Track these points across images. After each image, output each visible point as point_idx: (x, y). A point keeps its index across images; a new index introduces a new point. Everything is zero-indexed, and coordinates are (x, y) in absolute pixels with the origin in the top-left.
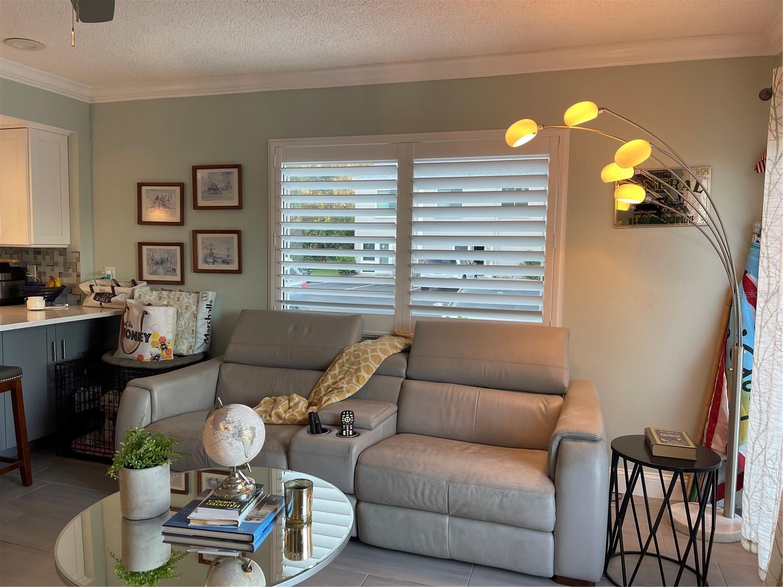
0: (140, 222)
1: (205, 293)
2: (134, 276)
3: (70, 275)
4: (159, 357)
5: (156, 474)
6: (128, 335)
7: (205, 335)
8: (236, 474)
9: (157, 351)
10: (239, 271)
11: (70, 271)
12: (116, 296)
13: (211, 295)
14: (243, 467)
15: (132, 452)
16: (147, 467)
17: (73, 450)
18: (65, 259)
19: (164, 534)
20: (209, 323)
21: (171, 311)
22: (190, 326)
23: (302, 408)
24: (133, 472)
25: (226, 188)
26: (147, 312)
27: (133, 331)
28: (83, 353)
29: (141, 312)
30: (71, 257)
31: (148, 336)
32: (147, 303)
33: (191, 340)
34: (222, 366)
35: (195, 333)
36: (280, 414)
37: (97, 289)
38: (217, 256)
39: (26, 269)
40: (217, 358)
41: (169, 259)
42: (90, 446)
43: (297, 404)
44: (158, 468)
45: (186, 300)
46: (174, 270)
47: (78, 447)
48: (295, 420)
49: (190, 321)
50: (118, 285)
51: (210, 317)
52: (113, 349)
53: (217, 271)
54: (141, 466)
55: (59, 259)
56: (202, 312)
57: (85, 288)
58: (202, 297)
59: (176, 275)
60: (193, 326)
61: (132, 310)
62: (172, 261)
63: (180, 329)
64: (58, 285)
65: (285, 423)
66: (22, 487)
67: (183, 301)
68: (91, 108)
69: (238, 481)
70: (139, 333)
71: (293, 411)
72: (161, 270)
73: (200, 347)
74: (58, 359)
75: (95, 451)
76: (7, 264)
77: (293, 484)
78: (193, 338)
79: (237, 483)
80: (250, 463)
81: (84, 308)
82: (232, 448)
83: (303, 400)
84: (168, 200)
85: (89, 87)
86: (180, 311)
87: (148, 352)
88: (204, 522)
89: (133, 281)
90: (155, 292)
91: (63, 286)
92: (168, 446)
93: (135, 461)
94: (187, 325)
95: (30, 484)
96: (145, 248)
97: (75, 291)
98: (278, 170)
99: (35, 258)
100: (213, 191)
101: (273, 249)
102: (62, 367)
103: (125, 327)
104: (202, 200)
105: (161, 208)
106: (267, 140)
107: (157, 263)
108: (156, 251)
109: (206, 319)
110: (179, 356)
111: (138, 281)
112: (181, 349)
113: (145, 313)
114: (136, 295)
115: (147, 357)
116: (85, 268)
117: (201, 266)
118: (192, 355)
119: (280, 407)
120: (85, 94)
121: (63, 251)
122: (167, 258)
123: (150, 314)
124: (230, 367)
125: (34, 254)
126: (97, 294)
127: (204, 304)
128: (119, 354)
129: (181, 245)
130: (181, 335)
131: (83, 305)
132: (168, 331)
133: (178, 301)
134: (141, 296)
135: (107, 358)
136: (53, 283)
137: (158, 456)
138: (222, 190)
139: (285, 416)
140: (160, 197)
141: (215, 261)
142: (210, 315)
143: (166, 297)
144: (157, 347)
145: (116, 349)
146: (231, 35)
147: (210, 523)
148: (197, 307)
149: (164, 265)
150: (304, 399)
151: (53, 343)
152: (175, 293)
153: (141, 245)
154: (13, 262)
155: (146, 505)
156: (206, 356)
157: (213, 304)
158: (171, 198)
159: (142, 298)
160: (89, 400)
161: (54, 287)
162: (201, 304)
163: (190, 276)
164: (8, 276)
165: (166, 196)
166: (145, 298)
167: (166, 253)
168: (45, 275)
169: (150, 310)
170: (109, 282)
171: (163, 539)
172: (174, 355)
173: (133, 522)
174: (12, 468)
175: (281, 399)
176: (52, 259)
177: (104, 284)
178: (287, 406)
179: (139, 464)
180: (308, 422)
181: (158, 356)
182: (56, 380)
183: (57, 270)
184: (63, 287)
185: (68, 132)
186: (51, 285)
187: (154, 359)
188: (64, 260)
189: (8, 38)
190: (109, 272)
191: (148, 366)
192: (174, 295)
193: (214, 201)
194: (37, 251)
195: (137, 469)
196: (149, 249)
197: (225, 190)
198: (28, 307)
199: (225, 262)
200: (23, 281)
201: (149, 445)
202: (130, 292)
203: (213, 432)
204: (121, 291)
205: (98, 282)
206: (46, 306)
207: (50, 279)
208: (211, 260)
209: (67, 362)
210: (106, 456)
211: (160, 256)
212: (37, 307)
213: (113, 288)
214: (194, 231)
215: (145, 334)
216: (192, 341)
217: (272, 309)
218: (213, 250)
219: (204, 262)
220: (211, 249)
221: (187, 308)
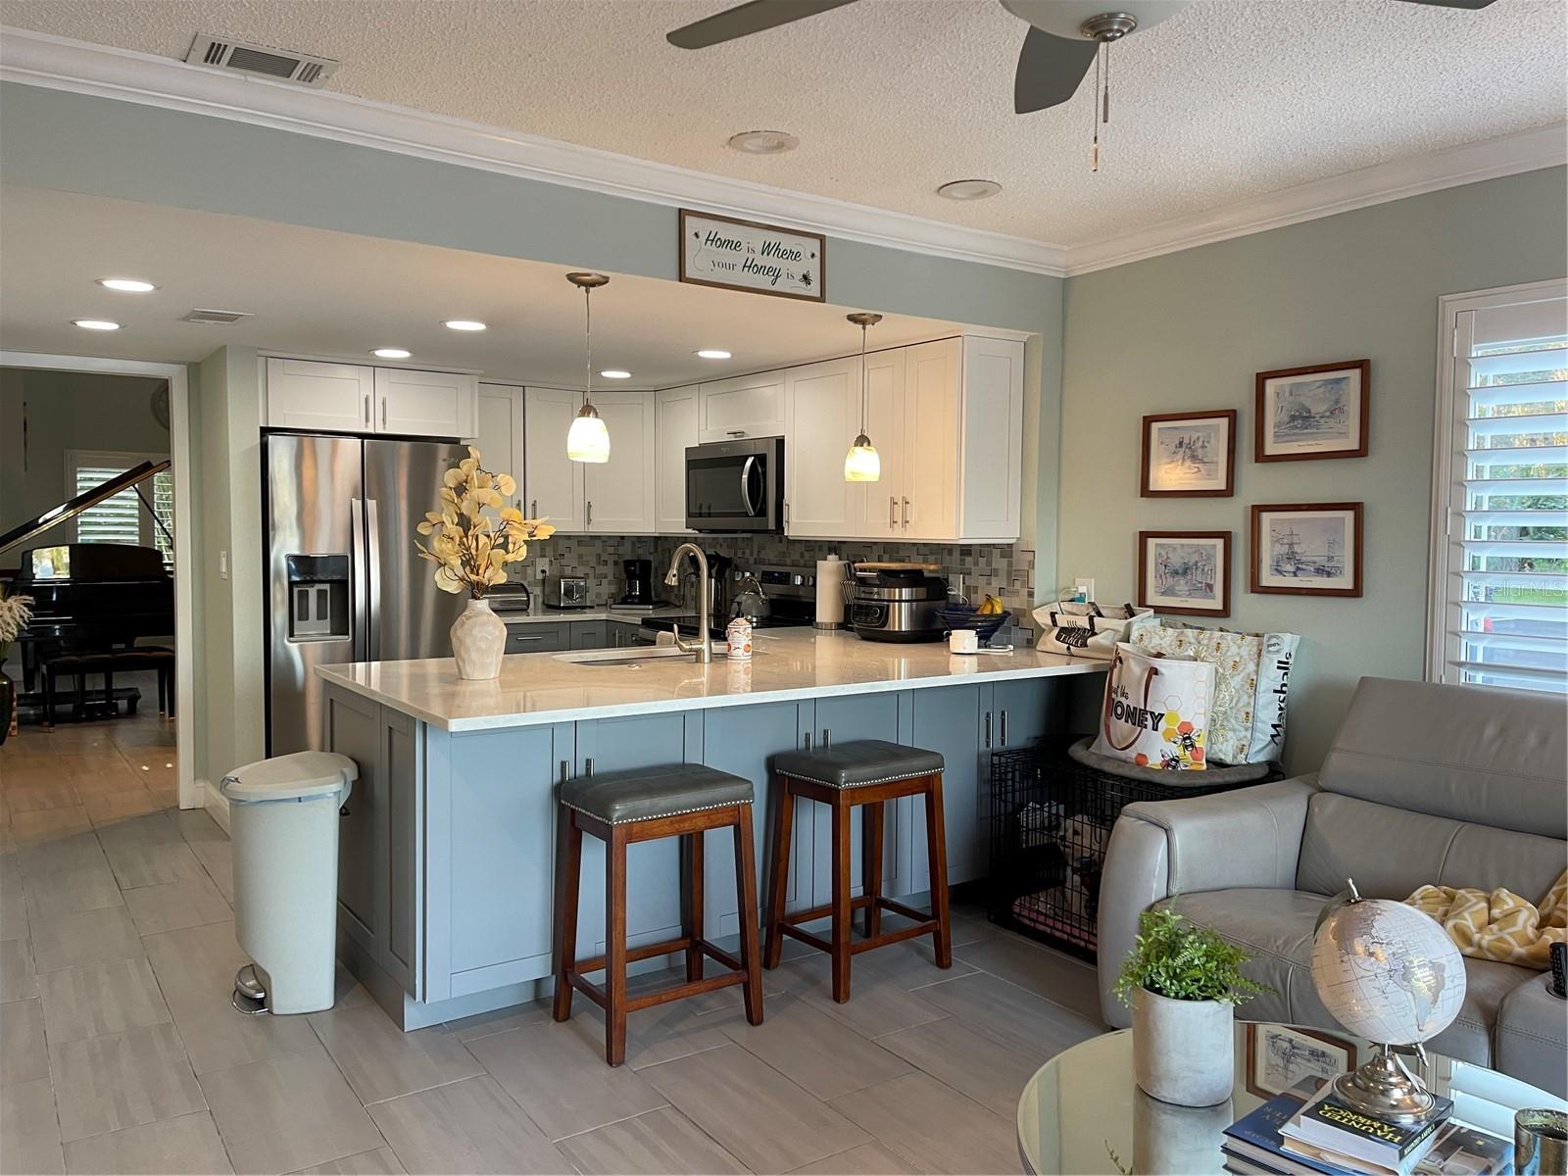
0: (1146, 492)
1: (1275, 637)
2: (1129, 597)
3: (1016, 593)
4: (1177, 761)
5: (1207, 1017)
6: (1119, 712)
7: (1274, 726)
8: (1389, 1062)
9: (1176, 750)
10: (1356, 592)
11: (1018, 585)
12: (1096, 634)
13: (1288, 642)
14: (1408, 1051)
15: (1159, 959)
16: (1187, 998)
17: (1015, 915)
18: (1010, 565)
19: (1226, 1150)
20: (1282, 702)
21: (1205, 670)
22: (1240, 704)
23: (1525, 928)
24: (1160, 1001)
25: (1332, 413)
26: (1156, 669)
27: (1128, 706)
28: (1036, 738)
29: (1145, 670)
30: (1020, 561)
31: (1158, 718)
32: (1154, 652)
33: (1243, 733)
34: (1313, 798)
35: (1251, 719)
36: (1469, 932)
37: (1063, 621)
38: (1304, 559)
39: (947, 580)
40: (1299, 777)
41: (1199, 564)
42: (1046, 915)
43: (1510, 916)
44: (1209, 1006)
45: (1234, 650)
46: (1210, 587)
47: (1025, 913)
48: (1509, 953)
49: (1241, 693)
50: (1100, 615)
51: (1284, 689)
52: (1091, 737)
53: (1304, 591)
54: (1177, 993)
55: (1000, 563)
56: (1268, 677)
57: (1042, 617)
58: (1269, 646)
59: (1214, 598)
60: (1249, 704)
61: (1128, 664)
62: (1206, 569)
63: (1221, 708)
64: (998, 610)
65: (1480, 955)
66: (937, 968)
67: (1227, 651)
68: (1066, 286)
69: (1393, 1080)
70: (1140, 710)
71: (1500, 930)
72: (1182, 585)
73: (1259, 749)
74: (995, 744)
75: (1053, 928)
76: (920, 572)
77: (1537, 1121)
78: (1247, 730)
79: (1391, 1084)
80: (1424, 1044)
81: (1038, 653)
82: (1386, 1002)
83: (1528, 908)
84: (1203, 447)
85: (1066, 248)
86: (1221, 670)
87: (1156, 749)
88: (1317, 1152)
89: (1128, 606)
90: (1170, 631)
91: (1005, 612)
92: (1229, 963)
93: (1165, 981)
94: (1234, 701)
95: (949, 965)
96: (1152, 542)
97: (1024, 621)
98: (1463, 363)
99: (963, 562)
100: (1300, 421)
101: (1443, 541)
102: (1003, 760)
103: (1114, 696)
104: (1275, 442)
105: (1188, 463)
106: (1438, 298)
107: (1176, 573)
108: (1174, 549)
109: (1275, 691)
110: (1217, 764)
111: (1135, 608)
112: (1220, 750)
113: (1154, 671)
114: (1134, 636)
115: (1155, 761)
116: (1043, 580)
117: (1268, 579)
118: (1244, 765)
119: (1466, 915)
120: (1057, 262)
121: (1006, 550)
122: (1197, 562)
123: (1162, 674)
124: (1331, 804)
125: (961, 555)
126: (1063, 630)
127: (1271, 660)
128: (1102, 746)
129: (1226, 536)
130: (1223, 721)
131: (1038, 648)
132: (1198, 712)
133: (1217, 650)
134: (1144, 638)
135: (1077, 751)
136: (990, 607)
137: (1212, 979)
138: (1321, 417)
139: (1482, 938)
140: (1186, 441)
141: (1298, 569)
142: (1285, 685)
143: (1193, 641)
144: (1175, 743)
145: (1094, 736)
146: (1369, 85)
147: (1331, 1159)
148: (1258, 665)
149: (1189, 577)
150: (1529, 905)
151: (988, 715)
152: (1211, 634)
153: (1144, 536)
154: (930, 568)
155: (1185, 1077)
156: (1274, 772)
157: (1291, 661)
158: (1208, 442)
159: (1146, 641)
160: (1043, 828)
161: (991, 615)
162: (1265, 659)
163: (1242, 598)
164: (922, 592)
165: (1198, 438)
166: (1151, 642)
167: (1195, 552)
168: (976, 592)
169: (1164, 667)
170: (1082, 608)
171: (1225, 1162)
172: (1207, 761)
173: (1159, 1104)
174: (922, 931)
175: (1469, 896)
176: (989, 563)
177: (1074, 611)
178: (1485, 917)
179: (1173, 987)
180: (1550, 966)
181: (1175, 760)
182: (991, 782)
183: (996, 583)
184: (1006, 614)
185: (1025, 335)
186: (987, 612)
187: (1168, 765)
188: (1008, 566)
189: (945, 183)
190: (1082, 589)
191: (1157, 779)
192: (1210, 639)
193: (1301, 444)
194: (966, 550)
195: (1168, 996)
196: (1161, 545)
197: (1328, 417)
198: (951, 648)
199: (1320, 571)
200: (944, 602)
201: (1191, 952)
202: (1122, 629)
203: (1341, 957)
204: (1106, 626)
205: (1066, 606)
206: (979, 647)
207: (985, 599)
208: (1290, 568)
209: (1010, 752)
210: (1074, 941)
211: (1183, 558)
212: (965, 648)
213: (1091, 619)
214: (1254, 507)
215: (1152, 713)
216: (1245, 737)
217: (1436, 680)
218: (1295, 546)
219: (1275, 573)
220: (1291, 545)
221: (1235, 666)
